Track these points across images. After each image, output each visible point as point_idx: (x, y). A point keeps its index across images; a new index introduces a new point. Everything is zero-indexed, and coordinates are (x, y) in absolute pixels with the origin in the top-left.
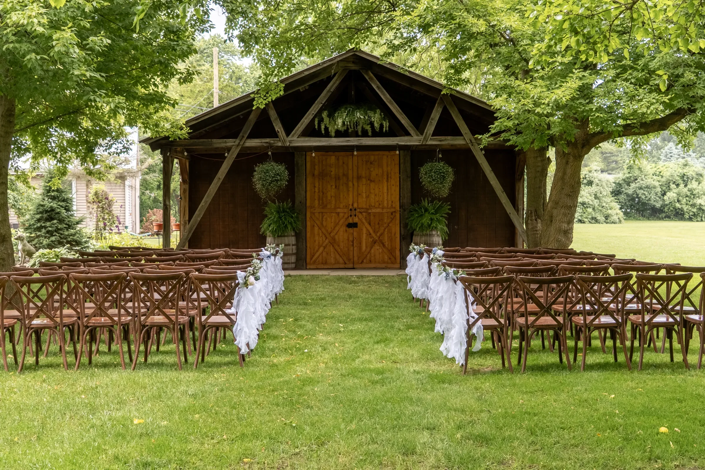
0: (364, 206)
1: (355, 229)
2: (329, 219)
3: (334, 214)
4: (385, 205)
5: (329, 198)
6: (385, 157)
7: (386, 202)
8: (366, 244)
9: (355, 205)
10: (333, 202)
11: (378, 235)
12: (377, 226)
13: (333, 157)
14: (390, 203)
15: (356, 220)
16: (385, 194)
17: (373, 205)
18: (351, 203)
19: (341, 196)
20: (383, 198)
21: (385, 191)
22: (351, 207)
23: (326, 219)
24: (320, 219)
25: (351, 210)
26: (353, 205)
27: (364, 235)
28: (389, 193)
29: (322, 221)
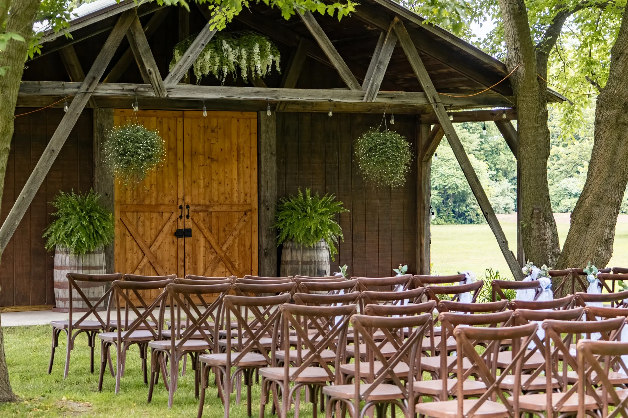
0: (202, 202)
1: (187, 239)
2: (147, 223)
3: (154, 215)
4: (235, 199)
5: (147, 187)
6: (235, 121)
7: (236, 195)
8: (205, 265)
9: (188, 200)
10: (154, 194)
11: (224, 248)
12: (222, 234)
13: (154, 119)
14: (242, 195)
15: (189, 224)
16: (235, 182)
17: (216, 199)
18: (180, 196)
19: (166, 185)
20: (232, 189)
21: (235, 176)
22: (180, 203)
23: (143, 222)
24: (135, 223)
25: (181, 207)
26: (184, 199)
27: (202, 249)
28: (241, 180)
29: (138, 226)
